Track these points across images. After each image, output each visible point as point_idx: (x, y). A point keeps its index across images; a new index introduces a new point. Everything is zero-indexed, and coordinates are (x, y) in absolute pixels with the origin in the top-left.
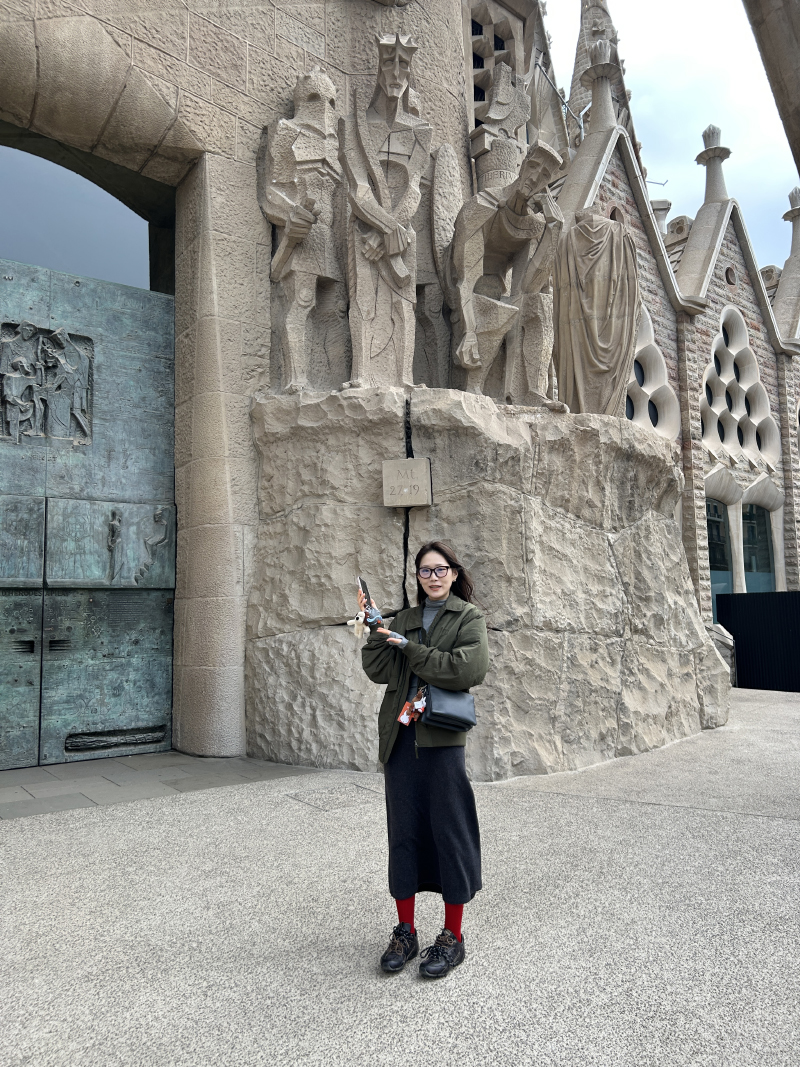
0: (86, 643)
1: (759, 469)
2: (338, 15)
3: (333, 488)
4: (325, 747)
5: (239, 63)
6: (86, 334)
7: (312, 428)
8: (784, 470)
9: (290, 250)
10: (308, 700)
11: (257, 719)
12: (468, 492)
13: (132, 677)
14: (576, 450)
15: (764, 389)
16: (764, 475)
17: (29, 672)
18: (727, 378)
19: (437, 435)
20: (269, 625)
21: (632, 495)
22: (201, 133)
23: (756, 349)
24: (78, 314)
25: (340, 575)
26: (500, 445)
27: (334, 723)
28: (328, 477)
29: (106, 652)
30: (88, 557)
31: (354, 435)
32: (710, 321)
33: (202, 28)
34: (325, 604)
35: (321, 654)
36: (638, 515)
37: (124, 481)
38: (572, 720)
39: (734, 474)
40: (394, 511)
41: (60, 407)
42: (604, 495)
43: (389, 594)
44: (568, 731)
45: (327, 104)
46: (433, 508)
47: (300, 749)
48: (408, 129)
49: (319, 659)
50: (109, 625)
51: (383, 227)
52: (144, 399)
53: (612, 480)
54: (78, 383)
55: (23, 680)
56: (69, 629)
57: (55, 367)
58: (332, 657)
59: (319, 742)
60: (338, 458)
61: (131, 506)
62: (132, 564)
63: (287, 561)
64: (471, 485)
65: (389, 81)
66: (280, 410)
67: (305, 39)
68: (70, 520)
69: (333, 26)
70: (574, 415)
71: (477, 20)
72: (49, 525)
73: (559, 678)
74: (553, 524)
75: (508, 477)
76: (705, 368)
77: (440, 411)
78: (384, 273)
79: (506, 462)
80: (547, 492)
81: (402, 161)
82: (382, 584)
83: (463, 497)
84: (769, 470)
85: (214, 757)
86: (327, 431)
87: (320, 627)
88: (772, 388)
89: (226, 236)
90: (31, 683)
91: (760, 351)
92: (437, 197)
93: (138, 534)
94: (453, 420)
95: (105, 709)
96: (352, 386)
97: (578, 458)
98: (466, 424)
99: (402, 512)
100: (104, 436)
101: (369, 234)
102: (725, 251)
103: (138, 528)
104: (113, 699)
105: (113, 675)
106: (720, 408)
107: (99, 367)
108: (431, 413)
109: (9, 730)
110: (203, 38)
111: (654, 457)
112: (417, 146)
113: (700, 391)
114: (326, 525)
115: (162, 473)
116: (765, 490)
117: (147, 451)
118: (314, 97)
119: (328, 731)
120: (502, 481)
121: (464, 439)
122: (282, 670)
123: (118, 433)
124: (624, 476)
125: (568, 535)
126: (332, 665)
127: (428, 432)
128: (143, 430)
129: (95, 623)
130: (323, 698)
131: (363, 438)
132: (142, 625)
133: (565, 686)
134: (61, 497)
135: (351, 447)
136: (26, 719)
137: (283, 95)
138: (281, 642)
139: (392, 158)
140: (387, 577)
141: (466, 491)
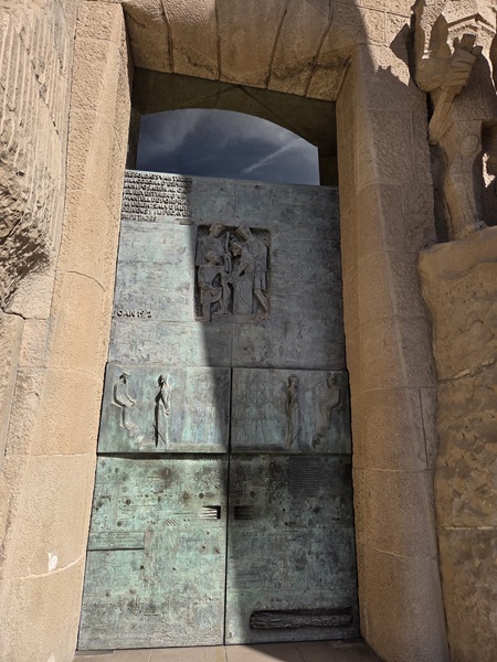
0: (268, 510)
6: (264, 227)
13: (315, 548)
17: (215, 539)
24: (257, 211)
29: (288, 519)
30: (268, 422)
37: (299, 350)
41: (243, 288)
50: (290, 491)
52: (314, 276)
54: (259, 268)
55: (210, 548)
56: (253, 494)
57: (239, 256)
61: (306, 372)
62: (309, 429)
68: (252, 387)
72: (234, 393)
90: (217, 551)
93: (313, 399)
95: (288, 583)
100: (282, 311)
103: (314, 393)
104: (296, 573)
105: (294, 546)
107: (275, 253)
109: (196, 601)
115: (333, 341)
117: (319, 321)
123: (293, 307)
128: (315, 303)
129: (277, 488)
132: (321, 492)
134: (245, 367)
136: (213, 591)
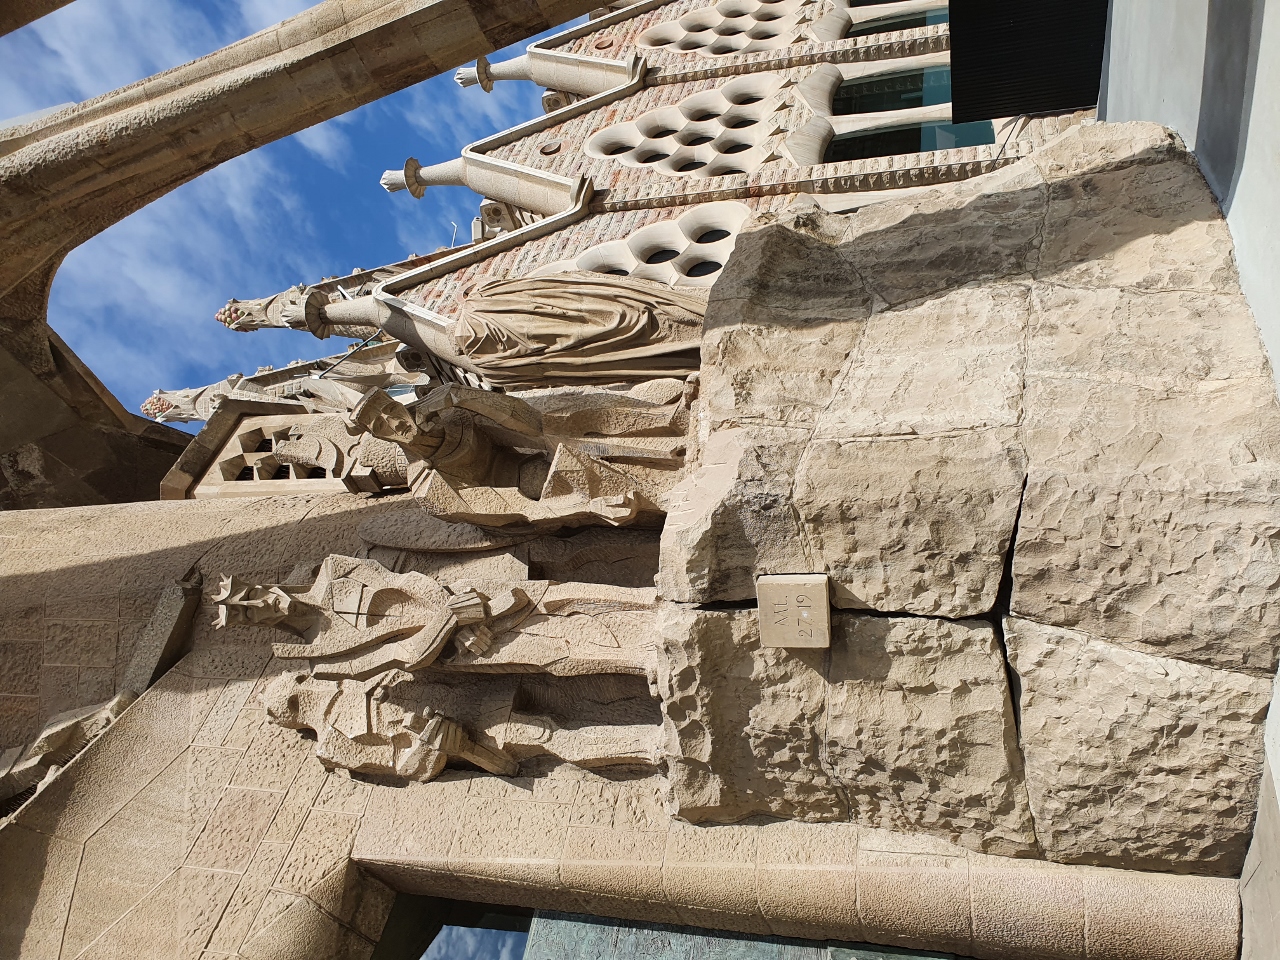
1: (786, 98)
2: (206, 661)
3: (801, 718)
4: (1226, 758)
5: (249, 801)
7: (714, 743)
8: (790, 65)
9: (477, 748)
10: (1140, 778)
11: (1173, 857)
12: (808, 521)
14: (750, 364)
15: (687, 98)
16: (794, 91)
18: (670, 145)
19: (724, 566)
20: (1016, 827)
21: (818, 277)
22: (326, 863)
23: (638, 112)
25: (936, 715)
26: (739, 477)
27: (1182, 740)
28: (785, 726)
31: (725, 684)
32: (602, 171)
33: (204, 849)
34: (983, 741)
35: (1065, 752)
36: (847, 267)
38: (1171, 365)
39: (791, 129)
40: (837, 631)
42: (817, 319)
43: (967, 642)
44: (1190, 370)
45: (303, 687)
46: (832, 572)
47: (1229, 798)
48: (331, 586)
49: (1073, 757)
51: (448, 627)
53: (795, 309)
58: (1069, 735)
59: (1217, 766)
60: (757, 707)
63: (914, 791)
64: (798, 518)
65: (271, 614)
66: (688, 785)
67: (230, 707)
69: (219, 668)
70: (702, 366)
71: (237, 473)
73: (1100, 383)
74: (856, 395)
75: (786, 463)
76: (658, 174)
77: (690, 562)
78: (509, 625)
79: (764, 466)
80: (808, 404)
81: (369, 596)
82: (950, 653)
83: (815, 529)
84: (789, 84)
85: (1240, 931)
86: (717, 722)
87: (1020, 751)
88: (685, 90)
89: (456, 837)
91: (641, 107)
92: (420, 544)
94: (703, 544)
96: (655, 682)
97: (761, 362)
98: (708, 525)
99: (836, 618)
101: (457, 644)
102: (521, 157)
106: (706, 153)
110: (216, 848)
111: (763, 250)
112: (351, 576)
113: (686, 179)
114: (859, 732)
116: (813, 88)
118: (294, 703)
119: (1194, 750)
120: (790, 472)
121: (731, 527)
122: (1090, 812)
124: (788, 291)
125: (875, 371)
126: (1083, 736)
127: (720, 579)
130: (1138, 754)
131: (730, 669)
133: (1114, 375)
137: (292, 742)
138: (1042, 811)
139: (364, 609)
140: (940, 645)
141: (807, 525)
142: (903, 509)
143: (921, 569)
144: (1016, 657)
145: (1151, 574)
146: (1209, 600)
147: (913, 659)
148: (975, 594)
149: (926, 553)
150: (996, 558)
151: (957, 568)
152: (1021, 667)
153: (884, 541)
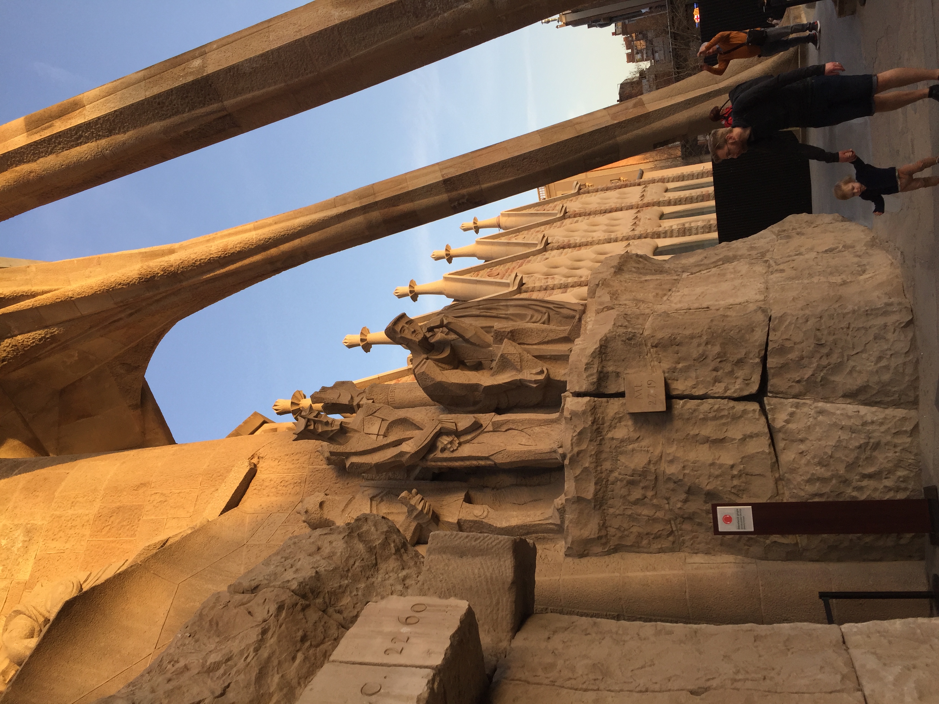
3: (649, 463)
4: (899, 461)
7: (596, 484)
12: (652, 347)
19: (605, 370)
26: (614, 324)
27: (875, 454)
28: (640, 468)
31: (603, 442)
34: (758, 473)
35: (808, 472)
40: (669, 407)
42: (652, 280)
43: (744, 412)
46: (666, 375)
48: (363, 420)
49: (813, 475)
53: (640, 277)
58: (809, 462)
59: (895, 469)
60: (623, 459)
64: (646, 345)
65: (329, 429)
66: (578, 522)
73: (808, 283)
74: (676, 300)
75: (640, 321)
77: (587, 364)
78: (469, 438)
79: (628, 321)
80: (650, 303)
81: (385, 425)
82: (736, 418)
83: (656, 352)
86: (599, 468)
87: (781, 477)
94: (594, 355)
97: (623, 289)
98: (597, 345)
101: (438, 444)
108: (589, 373)
112: (375, 414)
114: (684, 469)
118: (323, 506)
120: (642, 324)
121: (609, 350)
125: (685, 293)
126: (816, 460)
127: (603, 378)
130: (851, 466)
131: (606, 435)
135: (614, 446)
139: (382, 433)
140: (729, 413)
141: (652, 350)
142: (705, 338)
143: (716, 370)
144: (774, 420)
145: (843, 356)
146: (875, 364)
147: (714, 423)
148: (747, 381)
149: (719, 360)
150: (757, 360)
151: (735, 368)
152: (779, 423)
153: (695, 355)
